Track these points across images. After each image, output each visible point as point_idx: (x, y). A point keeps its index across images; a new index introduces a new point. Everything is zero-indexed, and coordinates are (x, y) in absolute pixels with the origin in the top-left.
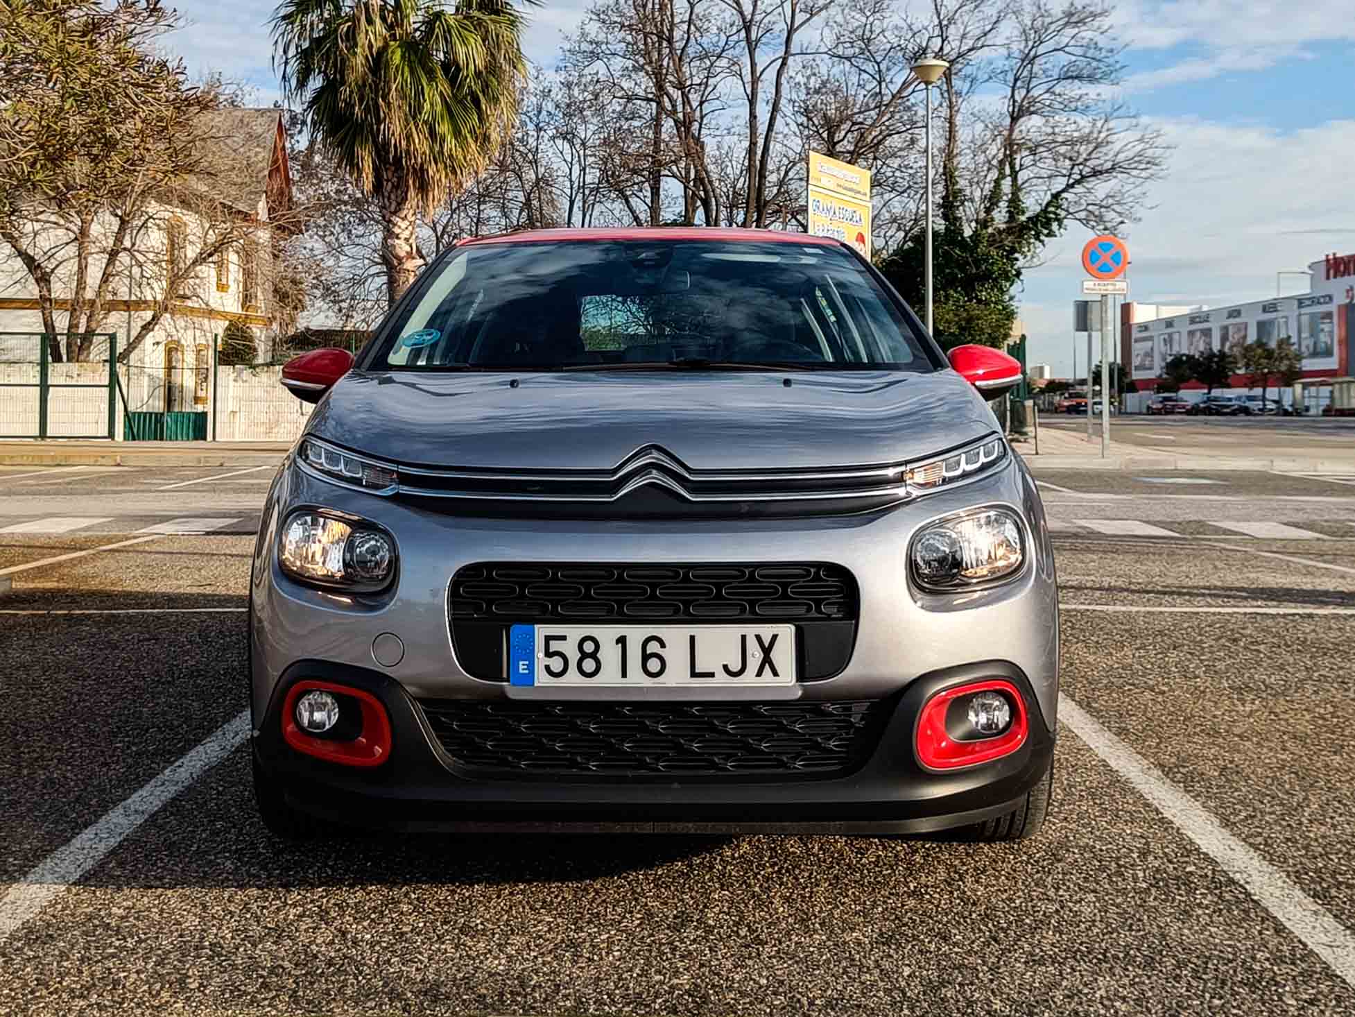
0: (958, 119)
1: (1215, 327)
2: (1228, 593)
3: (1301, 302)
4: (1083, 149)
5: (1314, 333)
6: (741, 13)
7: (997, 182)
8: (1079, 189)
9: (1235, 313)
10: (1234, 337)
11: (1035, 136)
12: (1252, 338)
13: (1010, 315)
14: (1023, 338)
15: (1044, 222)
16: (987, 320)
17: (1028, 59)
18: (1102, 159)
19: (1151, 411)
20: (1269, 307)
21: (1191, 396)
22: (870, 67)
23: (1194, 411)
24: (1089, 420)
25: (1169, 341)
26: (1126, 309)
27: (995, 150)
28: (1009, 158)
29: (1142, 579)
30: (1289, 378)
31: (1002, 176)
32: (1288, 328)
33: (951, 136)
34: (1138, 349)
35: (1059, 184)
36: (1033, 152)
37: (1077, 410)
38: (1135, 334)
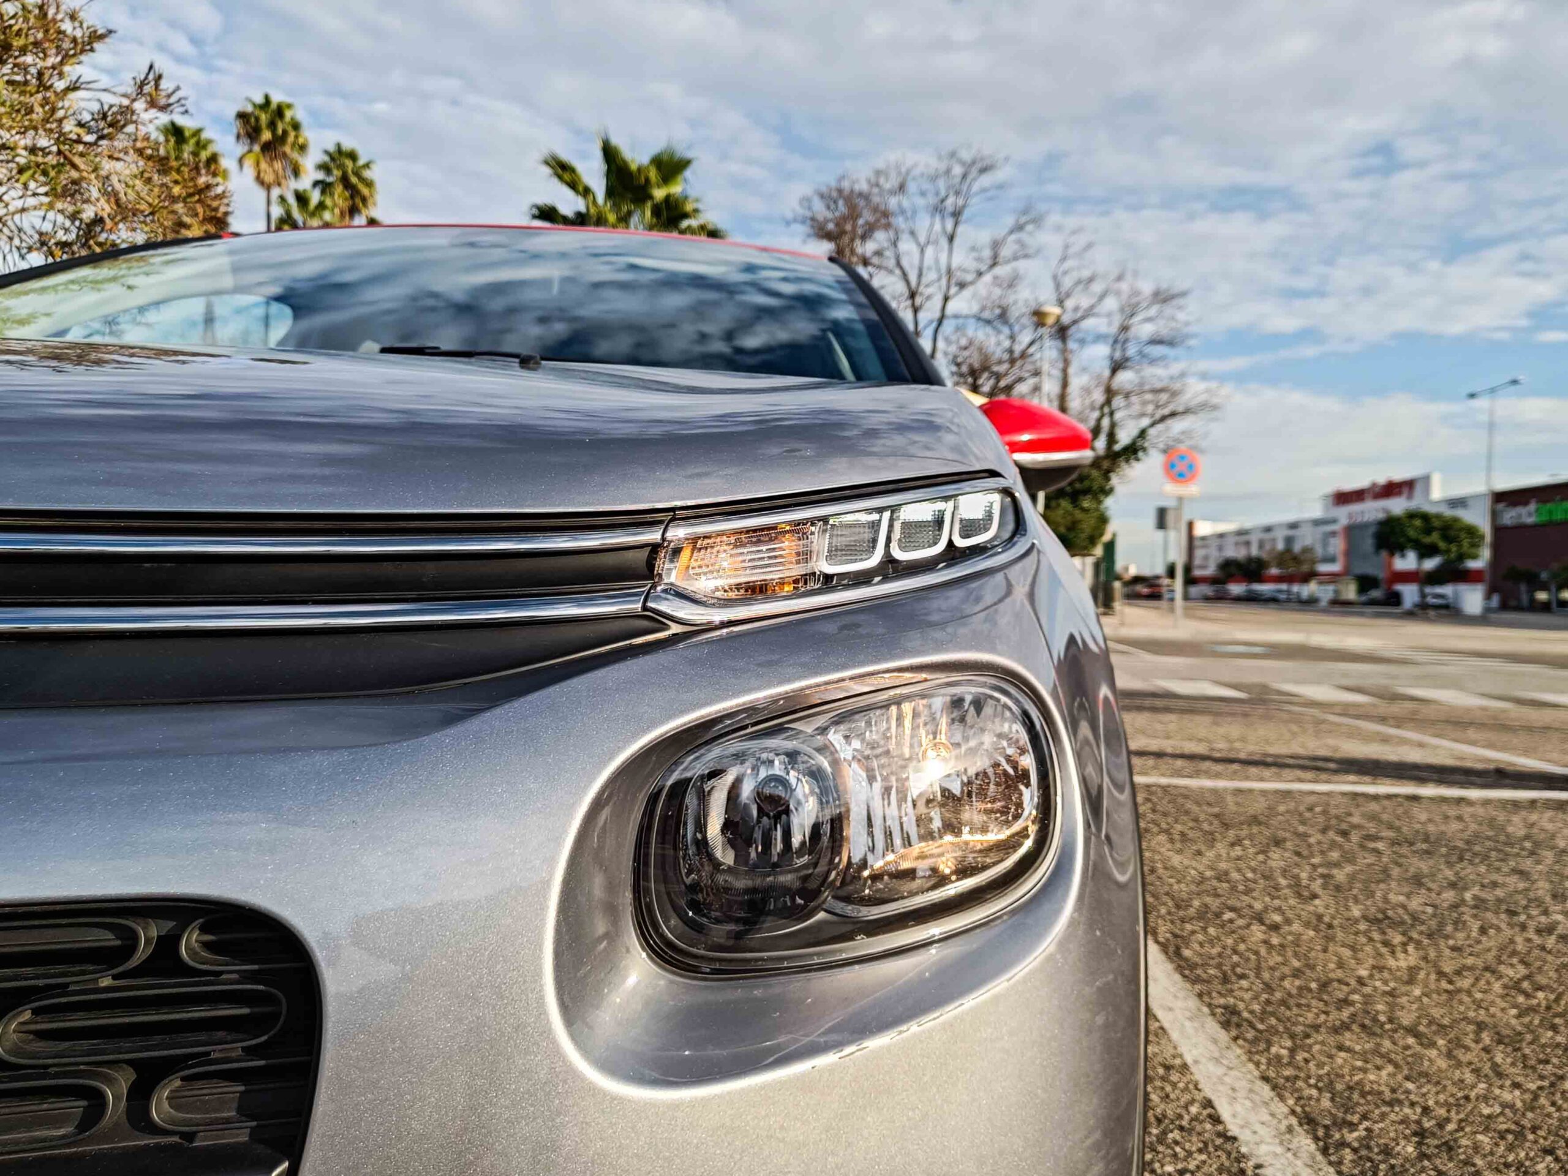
0: (1071, 371)
1: (1254, 539)
2: (1317, 765)
3: (1317, 523)
4: (1164, 397)
5: (1325, 544)
6: (908, 283)
7: (1099, 420)
8: (1160, 427)
9: (1268, 529)
10: (1268, 547)
11: (1128, 387)
12: (1280, 546)
13: (1103, 520)
14: (1114, 535)
15: (1132, 451)
16: (1087, 524)
17: (1125, 328)
18: (1178, 405)
19: (1207, 599)
20: (1294, 526)
21: (1236, 589)
22: (1006, 331)
23: (1238, 599)
24: (1164, 604)
25: (1220, 548)
26: (1190, 526)
27: (1099, 397)
28: (1108, 402)
29: (1222, 745)
30: (1306, 578)
31: (1102, 416)
32: (1306, 538)
33: (1065, 384)
34: (1199, 553)
35: (1145, 422)
36: (1127, 396)
37: (1155, 596)
38: (1197, 543)
